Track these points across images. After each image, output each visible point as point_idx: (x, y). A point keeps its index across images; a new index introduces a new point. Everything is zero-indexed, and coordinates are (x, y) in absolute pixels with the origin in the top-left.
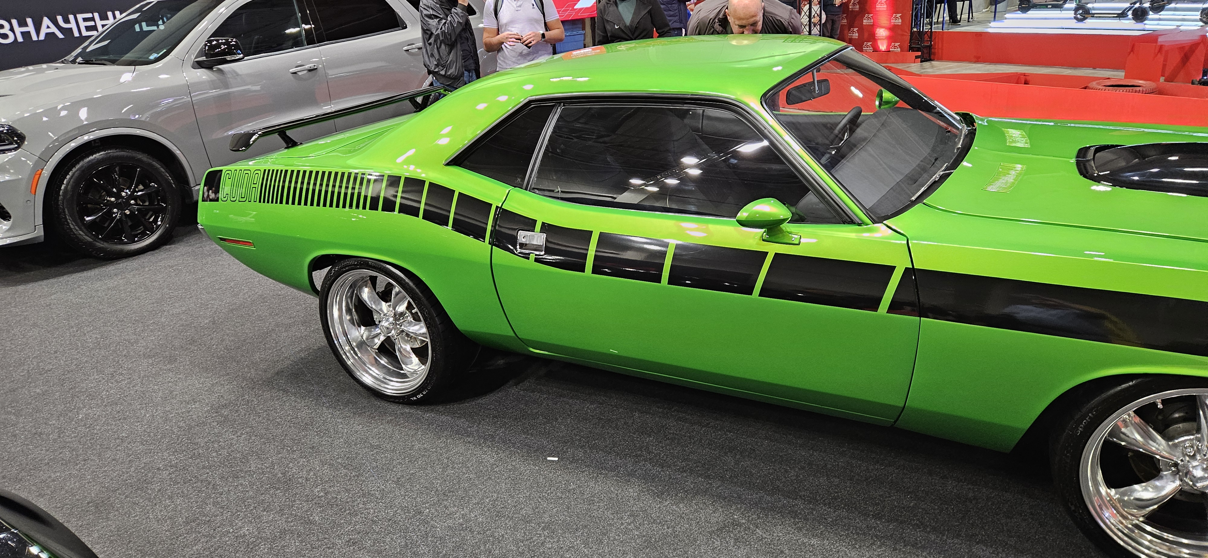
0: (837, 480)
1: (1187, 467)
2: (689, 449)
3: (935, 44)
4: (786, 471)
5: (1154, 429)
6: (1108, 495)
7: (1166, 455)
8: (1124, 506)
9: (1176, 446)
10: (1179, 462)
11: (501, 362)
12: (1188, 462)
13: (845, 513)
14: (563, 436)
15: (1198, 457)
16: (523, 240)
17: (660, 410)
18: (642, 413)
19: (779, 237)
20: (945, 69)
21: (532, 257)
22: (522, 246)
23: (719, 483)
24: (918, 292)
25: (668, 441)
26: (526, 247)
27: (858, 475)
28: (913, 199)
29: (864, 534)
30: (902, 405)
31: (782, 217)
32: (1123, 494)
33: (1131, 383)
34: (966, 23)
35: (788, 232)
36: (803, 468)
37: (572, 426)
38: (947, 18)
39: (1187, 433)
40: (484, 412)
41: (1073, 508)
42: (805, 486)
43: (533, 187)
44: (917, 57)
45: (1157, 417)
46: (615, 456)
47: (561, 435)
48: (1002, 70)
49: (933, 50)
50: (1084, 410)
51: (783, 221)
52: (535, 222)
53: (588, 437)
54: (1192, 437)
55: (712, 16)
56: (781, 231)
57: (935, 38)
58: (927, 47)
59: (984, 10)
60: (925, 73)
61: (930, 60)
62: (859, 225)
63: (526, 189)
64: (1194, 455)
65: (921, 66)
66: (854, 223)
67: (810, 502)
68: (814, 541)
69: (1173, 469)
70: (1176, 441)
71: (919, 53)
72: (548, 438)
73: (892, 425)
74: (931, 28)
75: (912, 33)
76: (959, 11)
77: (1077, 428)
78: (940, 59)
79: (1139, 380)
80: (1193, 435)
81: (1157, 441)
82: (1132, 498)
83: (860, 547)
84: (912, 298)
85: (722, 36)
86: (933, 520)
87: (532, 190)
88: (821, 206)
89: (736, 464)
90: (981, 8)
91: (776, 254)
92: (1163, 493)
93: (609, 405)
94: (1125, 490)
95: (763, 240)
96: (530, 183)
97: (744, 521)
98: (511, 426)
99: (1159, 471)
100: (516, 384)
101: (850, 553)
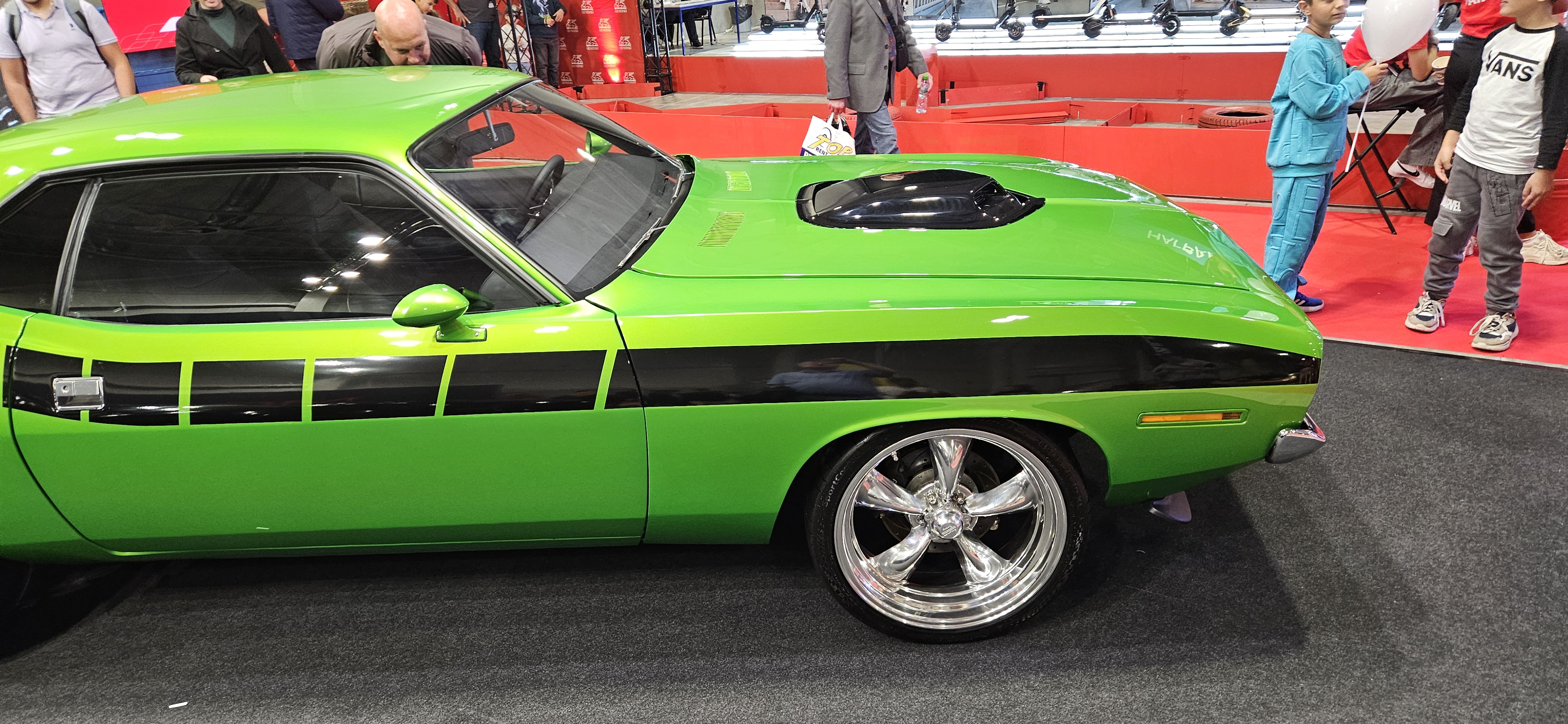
0: (590, 625)
1: (933, 517)
2: (391, 637)
3: (674, 72)
4: (526, 631)
5: (897, 484)
6: (869, 565)
7: (914, 509)
8: (885, 575)
9: (920, 497)
10: (924, 513)
11: (79, 581)
12: (932, 511)
13: (601, 664)
14: (195, 668)
15: (940, 504)
16: (64, 391)
17: (347, 594)
18: (319, 605)
19: (459, 334)
20: (689, 102)
21: (85, 415)
22: (64, 400)
23: (436, 671)
24: (636, 378)
25: (360, 635)
26: (72, 402)
27: (615, 612)
28: (621, 264)
29: (625, 683)
30: (644, 516)
31: (458, 307)
32: (882, 561)
33: (865, 440)
34: (710, 46)
35: (469, 326)
36: (547, 621)
37: (209, 649)
38: (687, 41)
39: (929, 480)
40: (53, 664)
41: (836, 588)
42: (551, 644)
43: (69, 306)
44: (656, 89)
45: (898, 470)
46: (281, 674)
47: (190, 667)
48: (750, 101)
49: (673, 80)
50: (827, 479)
51: (458, 312)
52: (79, 361)
53: (236, 659)
54: (932, 485)
55: (354, 42)
56: (460, 325)
57: (673, 66)
58: (665, 76)
59: (727, 31)
60: (668, 109)
61: (672, 92)
62: (557, 305)
63: (57, 313)
64: (936, 503)
65: (663, 100)
66: (551, 304)
67: (557, 663)
68: (564, 711)
69: (921, 522)
70: (919, 492)
71: (658, 85)
72: (169, 676)
73: (641, 542)
74: (667, 54)
75: (646, 60)
76: (699, 32)
77: (824, 500)
78: (683, 90)
79: (872, 435)
80: (933, 482)
81: (902, 496)
82: (892, 562)
83: (620, 700)
84: (631, 385)
85: (374, 69)
86: (702, 643)
87: (70, 312)
88: (508, 286)
89: (459, 639)
90: (724, 28)
91: (457, 356)
92: (918, 549)
93: (267, 605)
94: (884, 556)
95: (438, 341)
96: (64, 303)
97: (472, 712)
98: (103, 675)
99: (910, 526)
100: (109, 609)
101: (609, 712)
